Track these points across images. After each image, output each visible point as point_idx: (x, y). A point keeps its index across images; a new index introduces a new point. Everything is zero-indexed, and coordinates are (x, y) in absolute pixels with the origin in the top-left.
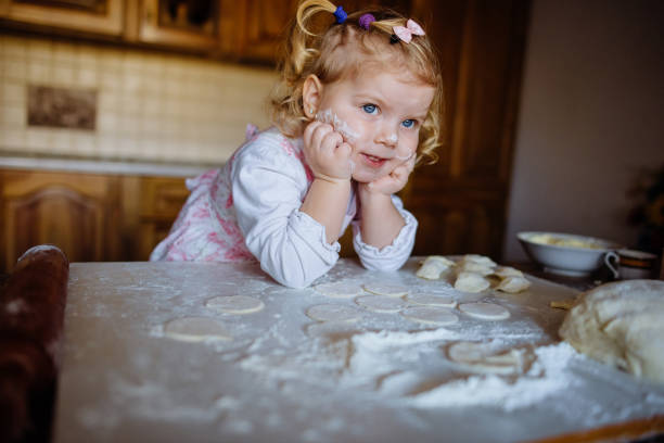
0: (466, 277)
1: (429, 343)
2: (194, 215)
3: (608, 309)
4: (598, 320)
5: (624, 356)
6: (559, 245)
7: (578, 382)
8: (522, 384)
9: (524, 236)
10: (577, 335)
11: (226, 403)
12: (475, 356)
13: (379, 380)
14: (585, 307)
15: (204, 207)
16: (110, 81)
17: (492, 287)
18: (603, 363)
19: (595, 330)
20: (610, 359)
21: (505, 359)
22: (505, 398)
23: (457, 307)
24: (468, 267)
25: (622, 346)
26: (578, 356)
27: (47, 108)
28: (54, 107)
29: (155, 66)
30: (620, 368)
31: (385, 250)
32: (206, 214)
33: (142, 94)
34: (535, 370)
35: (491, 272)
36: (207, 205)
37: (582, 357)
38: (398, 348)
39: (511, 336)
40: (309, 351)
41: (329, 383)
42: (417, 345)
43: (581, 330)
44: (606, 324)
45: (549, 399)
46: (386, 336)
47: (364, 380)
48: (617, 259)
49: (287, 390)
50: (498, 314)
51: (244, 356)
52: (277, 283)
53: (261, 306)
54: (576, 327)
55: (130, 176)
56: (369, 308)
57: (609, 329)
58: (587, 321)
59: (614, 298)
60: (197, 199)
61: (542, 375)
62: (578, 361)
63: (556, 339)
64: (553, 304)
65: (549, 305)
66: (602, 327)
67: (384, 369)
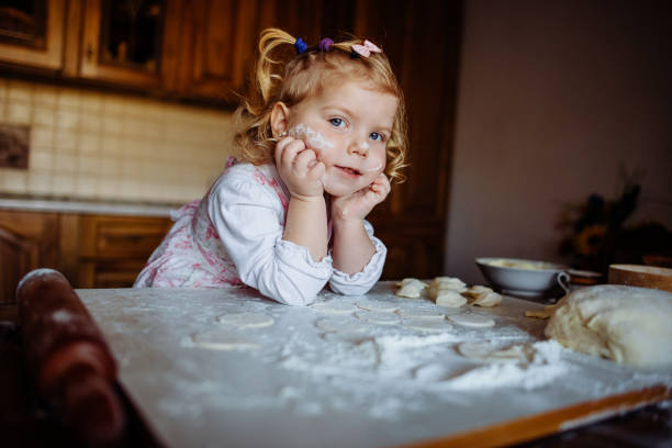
0: (446, 294)
1: (438, 345)
2: (176, 246)
3: (589, 308)
4: (581, 318)
5: (607, 346)
6: (515, 267)
7: (575, 368)
8: (532, 370)
9: (482, 261)
10: (562, 333)
11: (289, 393)
12: (484, 352)
13: (413, 372)
14: (568, 308)
15: (185, 239)
17: (469, 303)
18: (588, 354)
19: (579, 327)
20: (594, 350)
21: (509, 353)
22: (523, 381)
23: (447, 318)
24: (443, 286)
25: (604, 338)
26: (566, 350)
29: (92, 103)
30: (604, 357)
31: (356, 277)
32: (187, 245)
33: (78, 131)
34: (538, 359)
35: (465, 290)
36: (189, 237)
37: (569, 351)
38: (414, 349)
39: (504, 338)
40: (337, 353)
41: (369, 376)
42: (428, 347)
43: (566, 328)
44: (589, 320)
45: (557, 380)
46: (400, 339)
47: (397, 372)
48: (568, 278)
49: (336, 382)
50: (484, 322)
51: (282, 359)
52: (278, 302)
53: (272, 322)
54: (561, 326)
55: (70, 214)
56: (370, 321)
57: (591, 324)
58: (571, 320)
59: (592, 298)
60: (179, 230)
61: (545, 362)
62: (568, 354)
63: (544, 338)
64: (528, 314)
65: (524, 315)
66: (585, 323)
67: (411, 364)
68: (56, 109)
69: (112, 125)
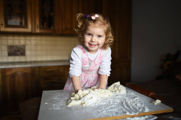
16: (28, 43)
27: (13, 51)
28: (15, 50)
29: (39, 38)
33: (36, 45)
68: (30, 40)
69: (44, 42)
